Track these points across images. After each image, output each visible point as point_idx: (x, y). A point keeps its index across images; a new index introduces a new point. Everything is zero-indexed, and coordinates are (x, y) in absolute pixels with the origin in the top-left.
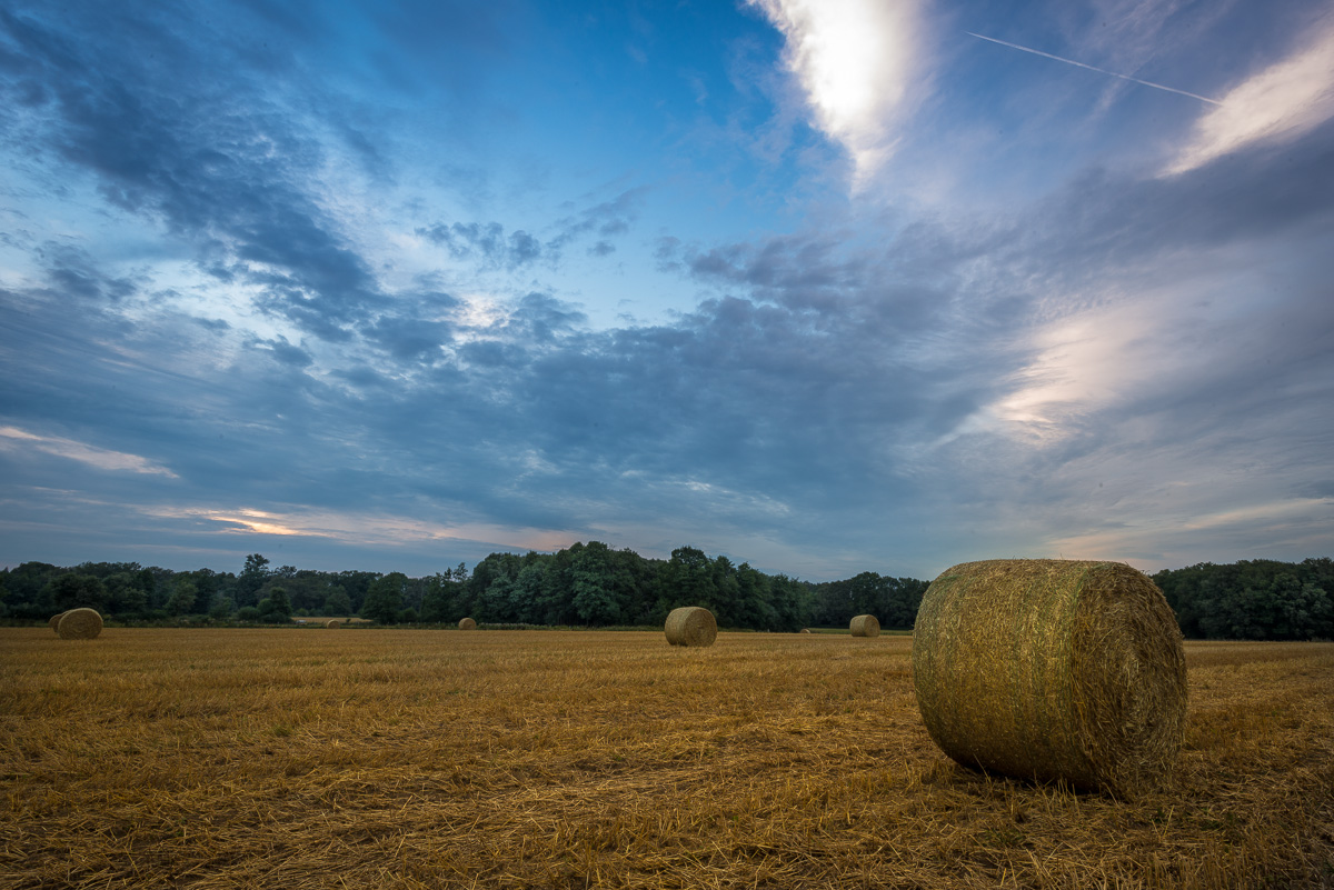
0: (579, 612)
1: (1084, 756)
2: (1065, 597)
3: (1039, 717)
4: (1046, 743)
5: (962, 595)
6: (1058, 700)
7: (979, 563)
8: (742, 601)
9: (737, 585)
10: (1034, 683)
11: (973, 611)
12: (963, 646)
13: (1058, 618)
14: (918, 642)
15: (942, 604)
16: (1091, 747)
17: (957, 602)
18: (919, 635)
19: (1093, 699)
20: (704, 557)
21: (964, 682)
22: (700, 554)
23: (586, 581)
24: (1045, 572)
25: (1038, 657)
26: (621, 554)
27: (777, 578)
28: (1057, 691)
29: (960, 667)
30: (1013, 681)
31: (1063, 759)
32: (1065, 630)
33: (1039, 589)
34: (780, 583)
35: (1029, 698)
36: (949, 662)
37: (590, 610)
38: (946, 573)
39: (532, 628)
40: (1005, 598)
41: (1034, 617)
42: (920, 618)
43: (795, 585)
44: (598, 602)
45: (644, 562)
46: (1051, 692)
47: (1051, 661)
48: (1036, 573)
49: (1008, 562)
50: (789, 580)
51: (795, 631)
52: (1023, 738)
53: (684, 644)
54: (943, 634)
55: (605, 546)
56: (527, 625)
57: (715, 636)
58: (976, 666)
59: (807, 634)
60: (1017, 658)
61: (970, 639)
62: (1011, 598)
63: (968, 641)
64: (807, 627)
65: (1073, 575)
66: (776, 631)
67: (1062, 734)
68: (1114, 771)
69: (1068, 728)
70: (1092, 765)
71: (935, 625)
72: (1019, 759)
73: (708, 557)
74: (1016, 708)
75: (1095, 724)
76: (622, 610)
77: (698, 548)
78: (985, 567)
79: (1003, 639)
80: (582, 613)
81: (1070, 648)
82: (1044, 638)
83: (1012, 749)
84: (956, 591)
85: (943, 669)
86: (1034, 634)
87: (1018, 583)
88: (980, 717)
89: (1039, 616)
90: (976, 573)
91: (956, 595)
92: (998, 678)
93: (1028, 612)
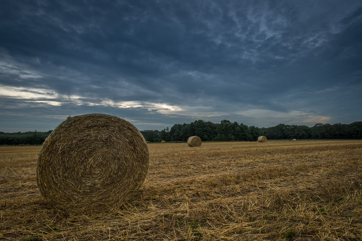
8: (241, 133)
9: (240, 129)
22: (229, 122)
23: (198, 130)
34: (253, 128)
45: (214, 124)
53: (192, 146)
57: (201, 144)
76: (208, 137)
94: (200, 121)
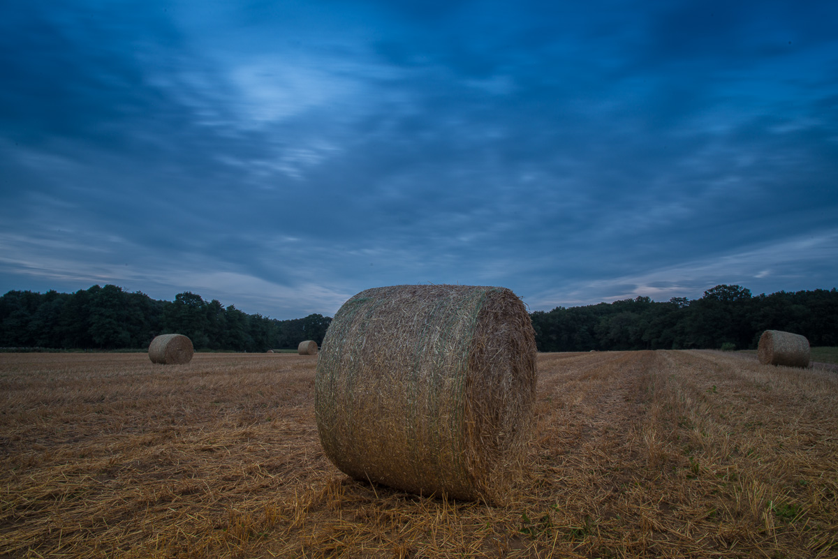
0: (94, 338)
1: (467, 472)
2: (466, 317)
3: (431, 438)
4: (434, 462)
5: (369, 317)
6: (450, 420)
7: (388, 287)
8: (228, 331)
9: (225, 320)
10: (430, 403)
11: (379, 332)
12: (366, 368)
13: (458, 338)
14: (322, 365)
15: (349, 325)
16: (474, 462)
17: (364, 324)
18: (324, 357)
19: (479, 416)
20: (201, 300)
21: (362, 404)
22: (198, 298)
23: (102, 315)
24: (448, 294)
25: (436, 378)
26: (133, 295)
27: (254, 316)
28: (450, 411)
29: (360, 389)
30: (410, 402)
31: (448, 475)
32: (463, 350)
33: (442, 310)
34: (256, 320)
35: (424, 419)
36: (350, 384)
37: (104, 337)
38: (357, 296)
39: (46, 351)
40: (410, 319)
41: (435, 338)
42: (327, 340)
43: (266, 321)
44: (112, 331)
45: (153, 302)
46: (445, 412)
47: (448, 381)
48: (439, 296)
49: (414, 287)
50: (263, 317)
51: (264, 351)
52: (413, 457)
53: (163, 362)
54: (346, 356)
55: (120, 289)
56: (44, 348)
57: (192, 356)
58: (376, 388)
59: (271, 354)
60: (416, 379)
61: (373, 361)
62: (415, 319)
63: (371, 363)
64: (272, 348)
65: (473, 297)
66: (251, 352)
67: (450, 453)
68: (488, 479)
69: (456, 447)
70: (473, 479)
71: (341, 347)
72: (407, 476)
73: (204, 300)
74: (410, 430)
75: (478, 438)
76: (132, 337)
77: (196, 294)
78: (392, 291)
79: (405, 359)
80: (97, 340)
81: (467, 367)
82: (444, 358)
83: (401, 467)
84: (364, 312)
85: (344, 392)
86: (434, 355)
87: (422, 304)
88: (375, 438)
89: (441, 336)
90: (385, 296)
91: (364, 316)
92: (396, 400)
93: (430, 332)
94: (109, 287)
